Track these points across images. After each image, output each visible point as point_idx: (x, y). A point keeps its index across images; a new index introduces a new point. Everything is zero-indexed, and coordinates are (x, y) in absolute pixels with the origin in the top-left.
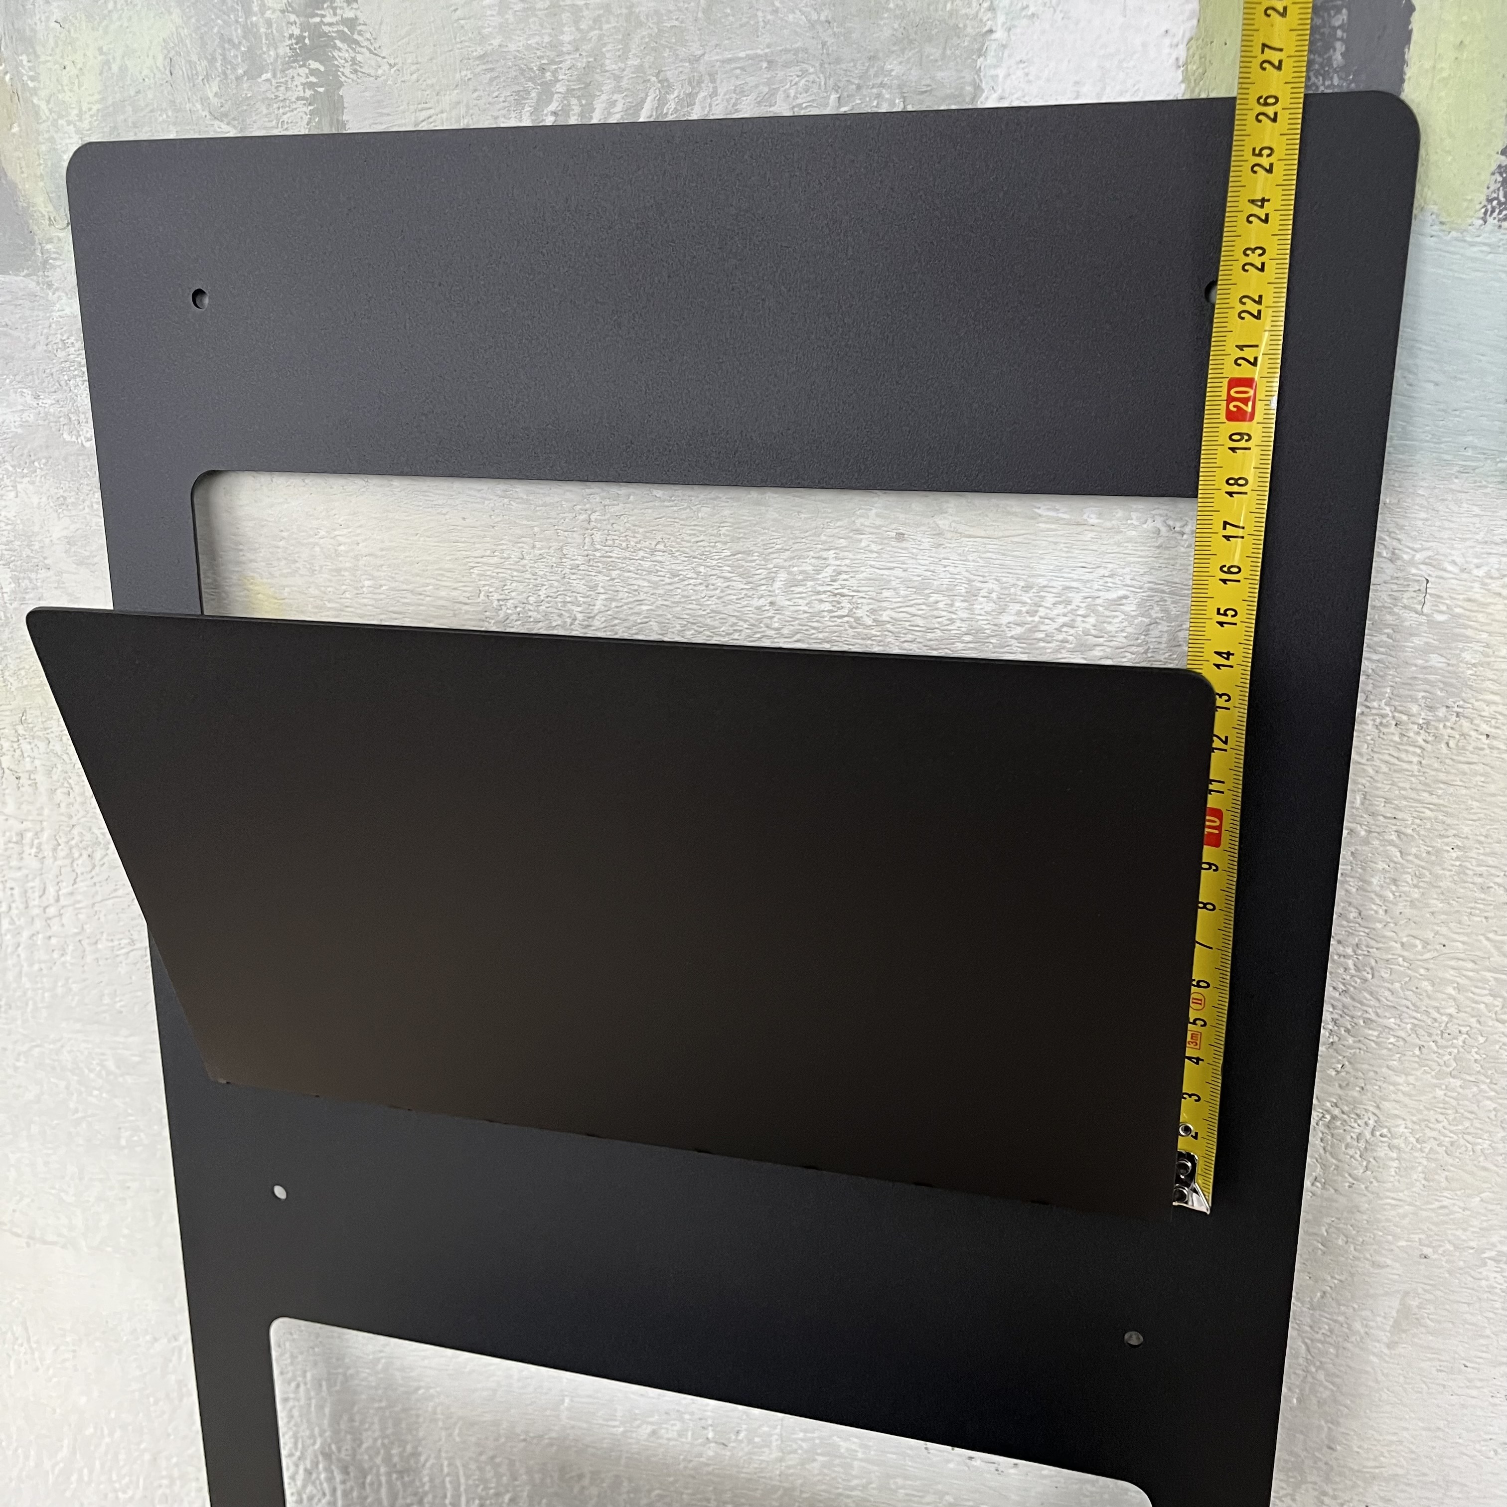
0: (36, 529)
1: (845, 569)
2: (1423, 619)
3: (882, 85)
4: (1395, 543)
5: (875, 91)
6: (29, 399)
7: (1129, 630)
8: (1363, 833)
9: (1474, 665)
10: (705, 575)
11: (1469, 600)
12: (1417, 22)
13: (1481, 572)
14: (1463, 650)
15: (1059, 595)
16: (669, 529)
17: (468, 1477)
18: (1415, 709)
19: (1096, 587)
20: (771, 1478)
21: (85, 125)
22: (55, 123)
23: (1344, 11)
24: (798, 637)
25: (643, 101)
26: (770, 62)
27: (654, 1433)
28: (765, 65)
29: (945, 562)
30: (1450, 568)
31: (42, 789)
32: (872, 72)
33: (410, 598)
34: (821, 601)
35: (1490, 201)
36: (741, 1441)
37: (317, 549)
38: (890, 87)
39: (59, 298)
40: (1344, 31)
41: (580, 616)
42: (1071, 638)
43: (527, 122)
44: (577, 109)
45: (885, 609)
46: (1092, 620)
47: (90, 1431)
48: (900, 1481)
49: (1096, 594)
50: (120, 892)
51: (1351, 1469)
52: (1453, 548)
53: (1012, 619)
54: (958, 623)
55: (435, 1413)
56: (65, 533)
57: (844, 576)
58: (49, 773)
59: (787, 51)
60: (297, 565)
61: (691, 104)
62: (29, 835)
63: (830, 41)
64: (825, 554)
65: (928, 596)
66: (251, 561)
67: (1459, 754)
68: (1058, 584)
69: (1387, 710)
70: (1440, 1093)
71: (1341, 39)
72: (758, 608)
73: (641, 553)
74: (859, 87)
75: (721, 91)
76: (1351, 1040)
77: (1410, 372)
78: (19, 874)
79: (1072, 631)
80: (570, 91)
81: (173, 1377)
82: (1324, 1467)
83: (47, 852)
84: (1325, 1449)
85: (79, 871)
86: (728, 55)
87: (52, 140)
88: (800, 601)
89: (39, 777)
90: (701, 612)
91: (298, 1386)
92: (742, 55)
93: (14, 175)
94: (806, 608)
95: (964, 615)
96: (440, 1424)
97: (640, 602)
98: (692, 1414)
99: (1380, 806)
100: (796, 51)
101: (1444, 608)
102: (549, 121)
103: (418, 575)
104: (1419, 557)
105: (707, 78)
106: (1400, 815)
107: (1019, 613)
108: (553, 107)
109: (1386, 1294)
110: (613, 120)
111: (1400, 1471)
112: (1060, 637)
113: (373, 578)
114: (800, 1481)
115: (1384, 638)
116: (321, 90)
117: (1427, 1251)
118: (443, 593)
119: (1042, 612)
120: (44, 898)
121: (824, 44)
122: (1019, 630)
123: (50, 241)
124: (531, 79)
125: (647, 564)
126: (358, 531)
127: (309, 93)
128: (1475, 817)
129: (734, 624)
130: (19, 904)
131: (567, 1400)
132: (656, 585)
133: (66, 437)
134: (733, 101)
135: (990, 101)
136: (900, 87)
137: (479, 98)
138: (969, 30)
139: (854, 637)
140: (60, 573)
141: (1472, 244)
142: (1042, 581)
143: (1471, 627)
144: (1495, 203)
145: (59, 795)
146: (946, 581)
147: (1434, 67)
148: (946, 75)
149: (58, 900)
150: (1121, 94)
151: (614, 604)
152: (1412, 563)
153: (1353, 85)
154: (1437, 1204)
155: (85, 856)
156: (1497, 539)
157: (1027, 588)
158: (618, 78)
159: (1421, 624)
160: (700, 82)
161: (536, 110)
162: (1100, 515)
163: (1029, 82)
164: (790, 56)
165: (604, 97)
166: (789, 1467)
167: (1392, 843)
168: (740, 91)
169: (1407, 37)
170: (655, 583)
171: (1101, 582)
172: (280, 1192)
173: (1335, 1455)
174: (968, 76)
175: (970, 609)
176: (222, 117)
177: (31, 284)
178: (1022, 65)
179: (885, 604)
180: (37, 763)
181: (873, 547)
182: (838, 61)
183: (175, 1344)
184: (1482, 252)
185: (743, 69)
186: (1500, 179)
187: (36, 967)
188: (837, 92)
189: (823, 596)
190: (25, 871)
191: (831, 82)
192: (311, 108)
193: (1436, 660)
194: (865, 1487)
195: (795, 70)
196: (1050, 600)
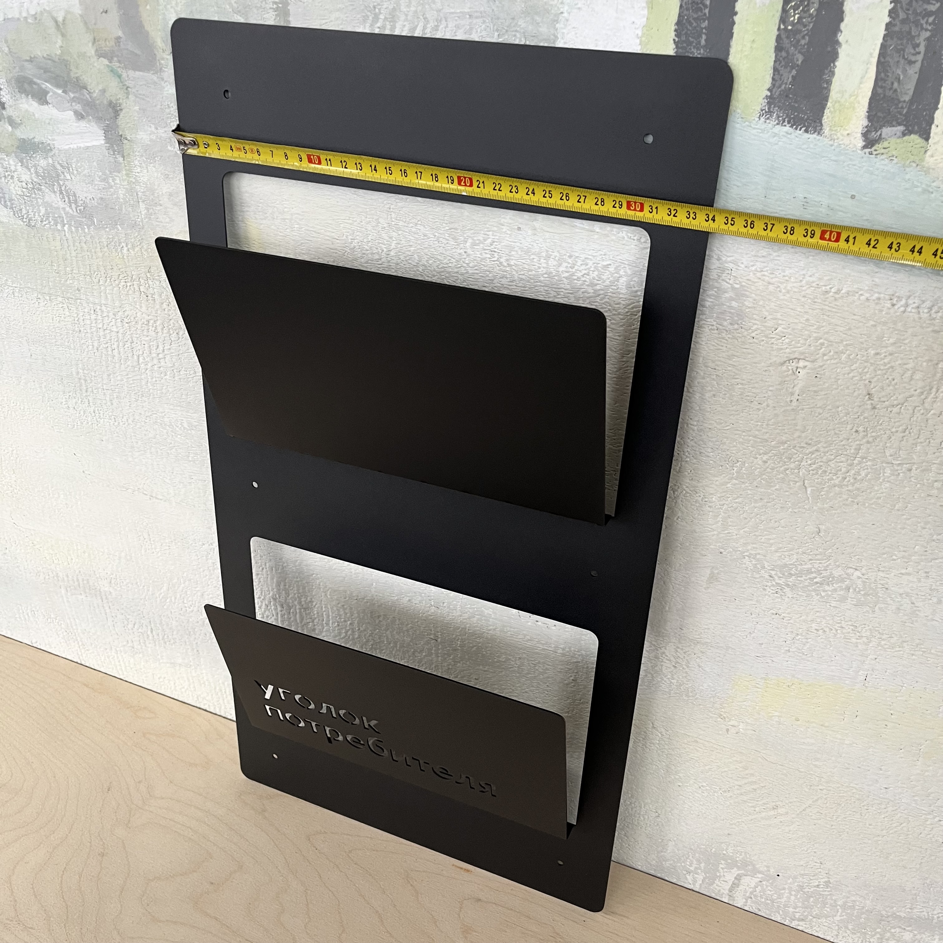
0: (156, 187)
1: (496, 240)
2: (729, 286)
3: (516, 31)
4: (719, 253)
5: (513, 33)
6: (153, 129)
7: (611, 279)
8: (702, 374)
9: (749, 307)
10: (438, 237)
11: (748, 280)
12: (736, 29)
13: (753, 268)
14: (745, 301)
15: (583, 261)
16: (423, 215)
17: (333, 613)
18: (725, 323)
19: (598, 259)
20: (457, 623)
21: (179, 9)
22: (165, 6)
23: (707, 21)
24: (476, 268)
25: (417, 26)
26: (470, 16)
27: (409, 600)
28: (468, 16)
29: (537, 242)
30: (741, 265)
31: (157, 302)
32: (512, 25)
33: (315, 235)
34: (486, 253)
35: (762, 110)
36: (445, 607)
37: (276, 209)
38: (520, 32)
39: (167, 85)
40: (706, 30)
41: (385, 250)
42: (587, 280)
43: (367, 31)
44: (388, 27)
45: (512, 260)
46: (596, 273)
47: (175, 581)
48: (509, 629)
49: (598, 262)
50: (190, 350)
51: (689, 638)
52: (743, 257)
53: (564, 269)
54: (542, 269)
55: (319, 585)
56: (168, 190)
57: (495, 243)
58: (160, 296)
59: (477, 12)
60: (267, 215)
61: (437, 30)
62: (152, 322)
63: (495, 9)
64: (488, 233)
65: (530, 256)
66: (247, 211)
67: (742, 345)
68: (583, 256)
69: (715, 323)
70: (729, 485)
71: (705, 34)
72: (459, 254)
73: (411, 225)
74: (507, 31)
75: (450, 26)
76: (695, 460)
77: (728, 180)
78: (147, 339)
79: (588, 277)
80: (386, 18)
81: (211, 561)
82: (678, 636)
83: (159, 329)
84: (679, 629)
85: (172, 339)
86: (452, 11)
87: (164, 14)
88: (477, 253)
89: (156, 297)
90: (436, 253)
91: (263, 569)
92: (458, 11)
93: (148, 27)
94: (479, 256)
95: (545, 265)
96: (322, 589)
97: (411, 246)
98: (425, 594)
99: (710, 364)
100: (481, 13)
101: (738, 282)
102: (377, 31)
103: (318, 225)
104: (729, 259)
105: (444, 19)
106: (717, 368)
107: (567, 267)
108: (379, 25)
109: (705, 567)
110: (404, 34)
111: (709, 641)
112: (584, 279)
113: (298, 224)
114: (468, 625)
115: (714, 292)
116: (280, 5)
117: (722, 550)
118: (328, 234)
119: (576, 267)
120: (158, 350)
121: (493, 10)
122: (566, 275)
123: (163, 59)
124: (370, 11)
125: (413, 230)
126: (294, 203)
127: (275, 6)
128: (747, 372)
129: (450, 260)
130: (147, 351)
131: (374, 584)
132: (417, 239)
133: (169, 148)
134: (454, 31)
135: (560, 44)
136: (524, 33)
137: (347, 17)
138: (553, 11)
139: (499, 270)
140: (166, 208)
141: (754, 128)
142: (577, 254)
143: (748, 291)
144: (764, 111)
145: (165, 306)
146: (537, 250)
147: (742, 50)
148: (544, 29)
149: (163, 351)
150: (614, 47)
151: (399, 246)
152: (726, 262)
153: (709, 54)
154: (726, 532)
155: (175, 333)
156: (760, 255)
157: (570, 257)
158: (407, 15)
159: (728, 288)
160: (441, 21)
161: (371, 25)
162: (601, 228)
163: (577, 37)
164: (479, 14)
165: (400, 23)
166: (464, 619)
167: (714, 379)
168: (458, 27)
169: (731, 35)
170: (417, 238)
171: (600, 257)
172: (255, 485)
173: (683, 632)
174: (552, 31)
175: (547, 263)
176: (239, 12)
177: (155, 78)
178: (574, 29)
179: (512, 258)
180: (155, 290)
181: (508, 232)
182: (498, 18)
183: (211, 547)
184: (758, 132)
185: (459, 17)
186: (766, 101)
187: (154, 380)
188: (498, 32)
189: (486, 251)
190: (150, 337)
191: (495, 27)
192: (276, 13)
193: (734, 304)
194: (495, 630)
195: (481, 20)
196: (579, 263)
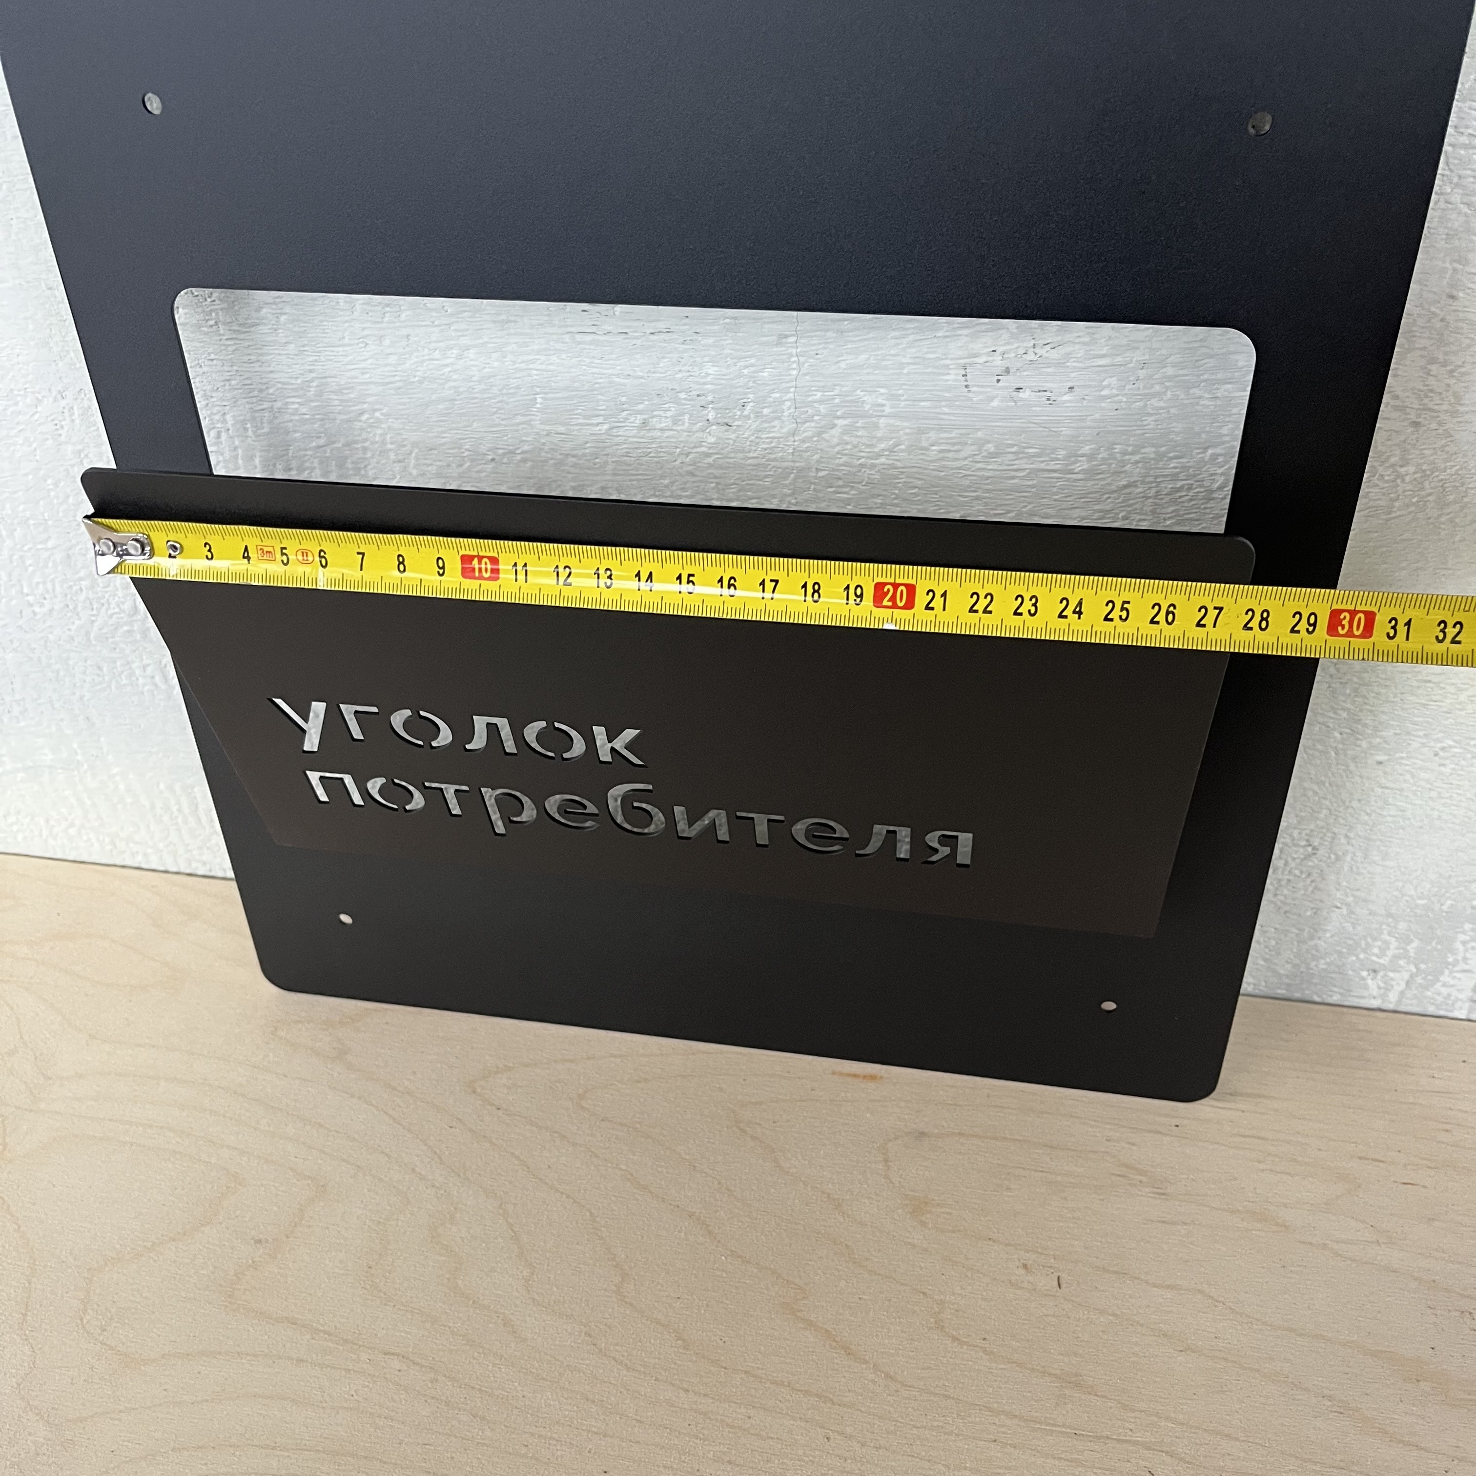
36: (748, 417)
172: (153, 104)
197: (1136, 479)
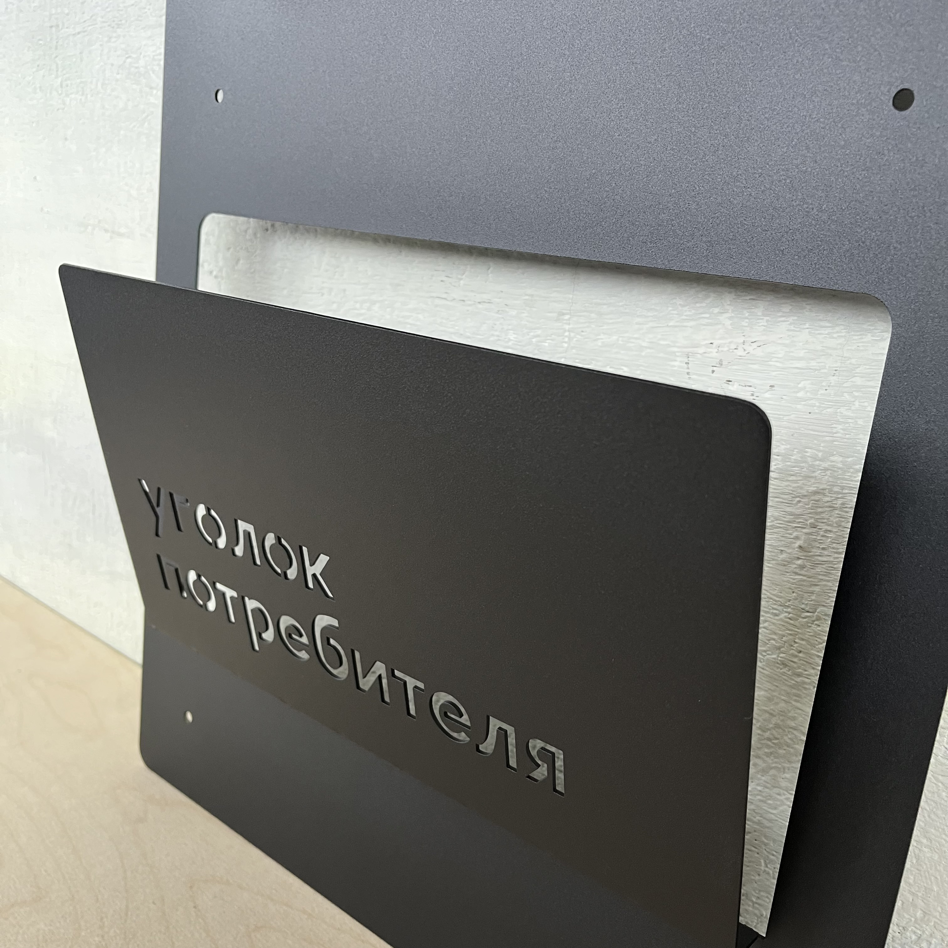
197: (825, 486)
